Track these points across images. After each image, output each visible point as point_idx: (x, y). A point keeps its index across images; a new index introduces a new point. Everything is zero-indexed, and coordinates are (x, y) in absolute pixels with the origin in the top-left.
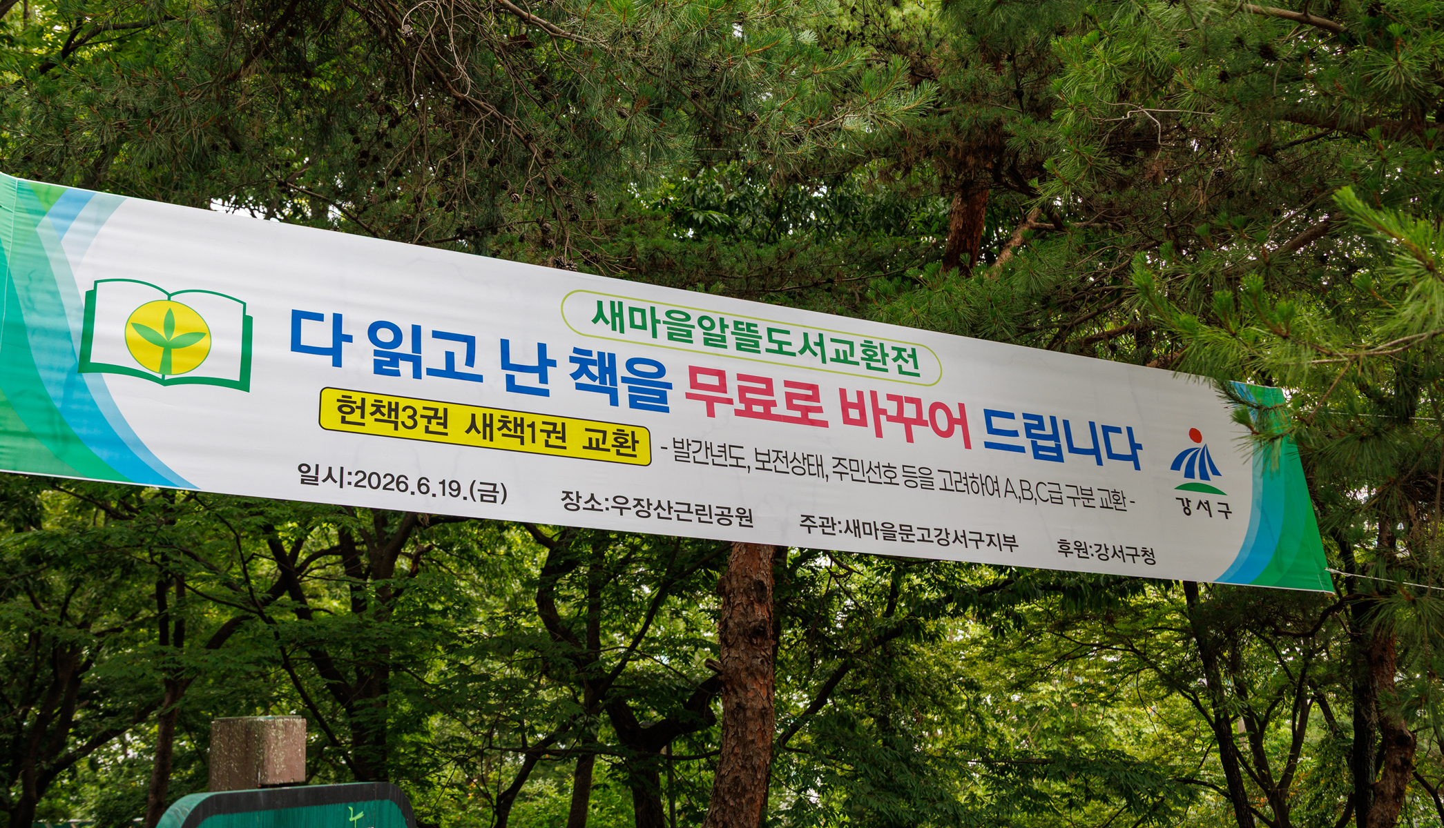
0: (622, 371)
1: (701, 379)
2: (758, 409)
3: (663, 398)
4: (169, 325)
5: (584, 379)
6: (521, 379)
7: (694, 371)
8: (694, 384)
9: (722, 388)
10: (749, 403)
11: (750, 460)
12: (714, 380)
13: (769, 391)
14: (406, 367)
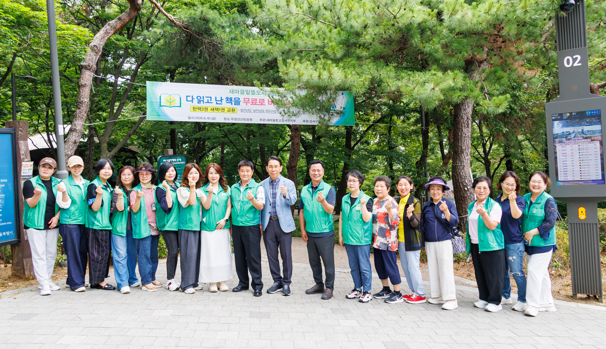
0: (233, 100)
1: (245, 100)
2: (254, 103)
3: (239, 103)
4: (170, 100)
5: (227, 101)
6: (218, 102)
7: (244, 99)
8: (244, 101)
9: (249, 101)
10: (253, 103)
11: (252, 111)
12: (248, 100)
13: (256, 101)
14: (202, 102)
